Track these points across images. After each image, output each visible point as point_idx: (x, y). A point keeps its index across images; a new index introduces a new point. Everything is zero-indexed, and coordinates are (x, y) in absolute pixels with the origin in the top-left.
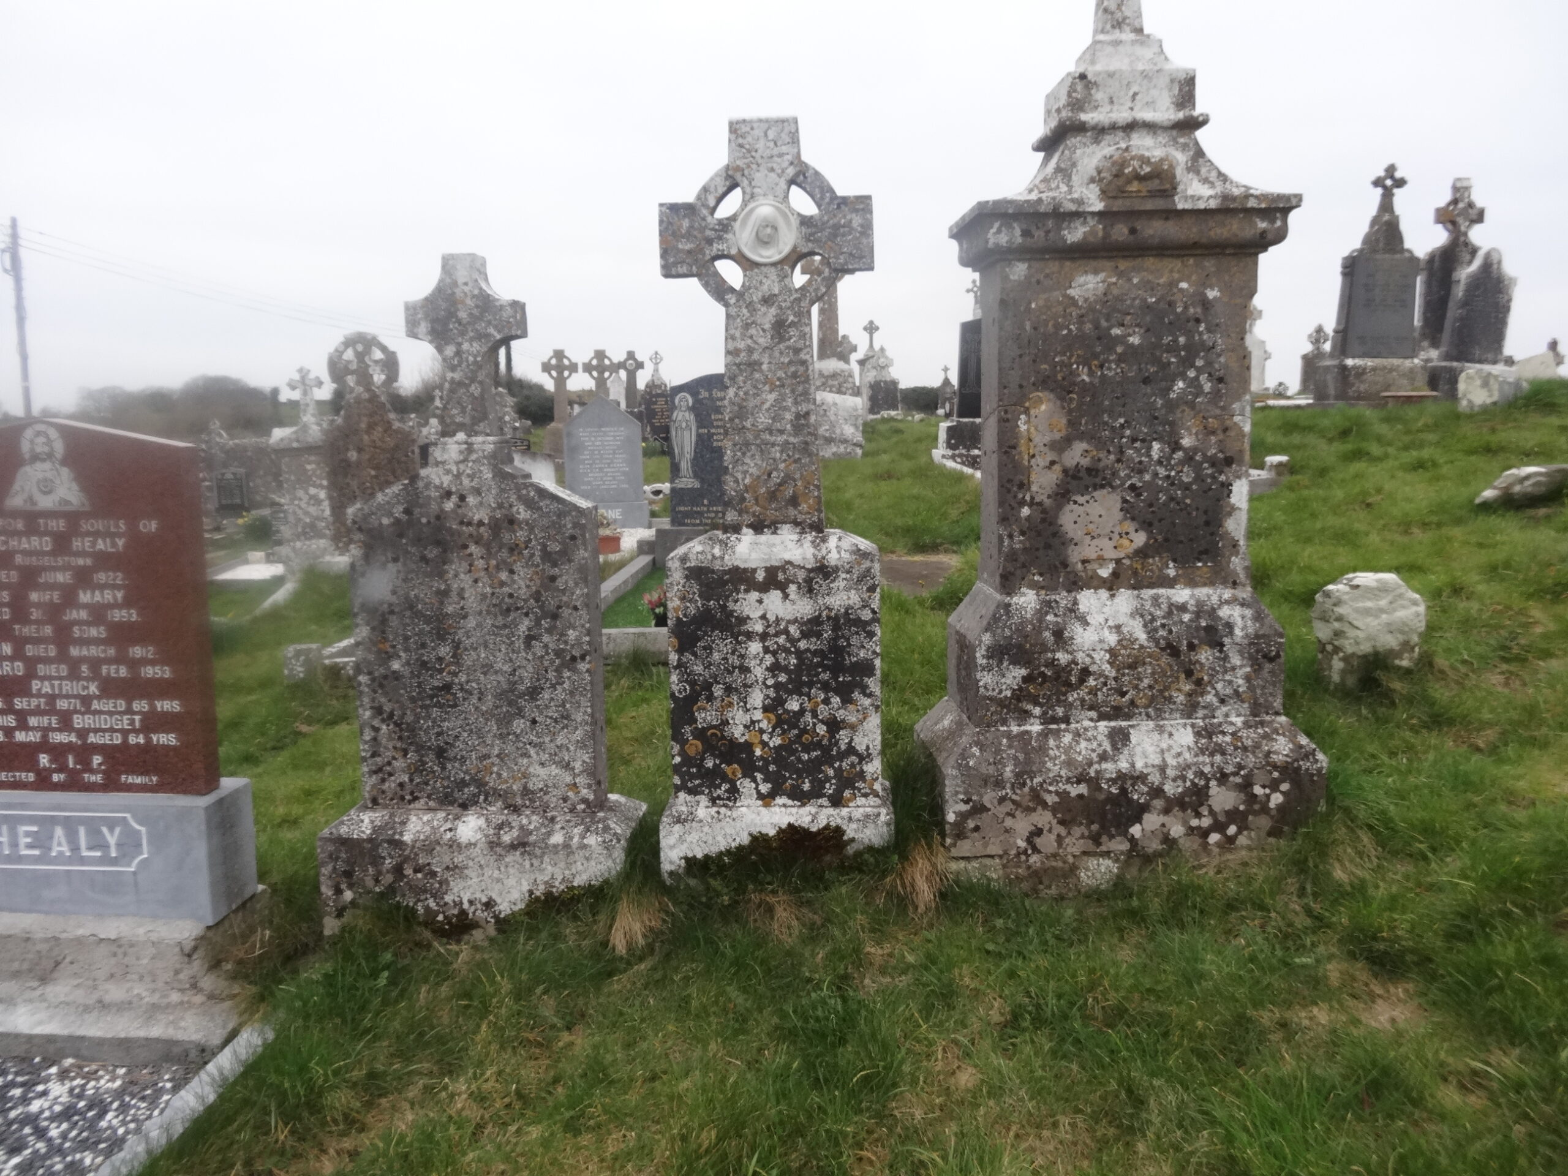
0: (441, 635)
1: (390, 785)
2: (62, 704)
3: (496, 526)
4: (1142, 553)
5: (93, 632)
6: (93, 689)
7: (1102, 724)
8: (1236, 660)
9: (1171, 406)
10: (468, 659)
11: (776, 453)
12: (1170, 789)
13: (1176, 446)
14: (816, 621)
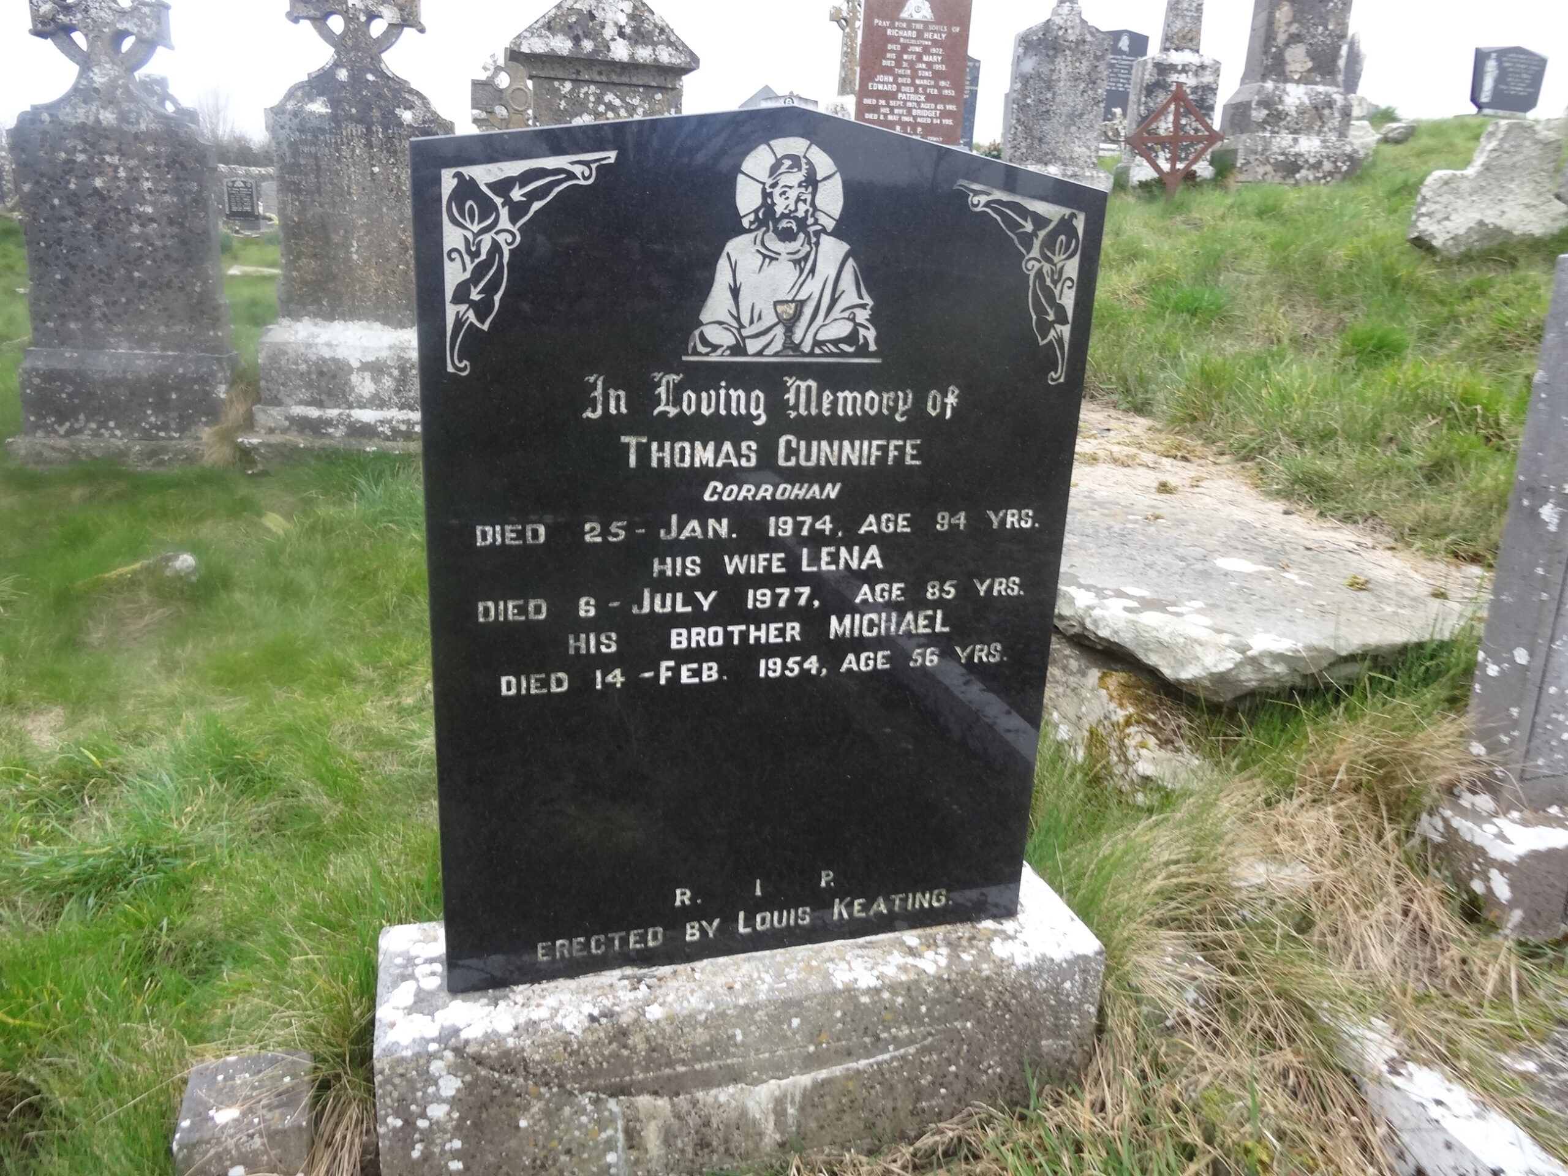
0: (1049, 89)
1: (1018, 154)
2: (909, 104)
3: (1077, 43)
4: (1309, 71)
5: (927, 74)
6: (923, 98)
7: (1291, 136)
8: (1336, 115)
9: (1328, 12)
10: (1057, 100)
11: (1188, 19)
12: (1312, 161)
13: (1326, 29)
14: (1196, 87)
